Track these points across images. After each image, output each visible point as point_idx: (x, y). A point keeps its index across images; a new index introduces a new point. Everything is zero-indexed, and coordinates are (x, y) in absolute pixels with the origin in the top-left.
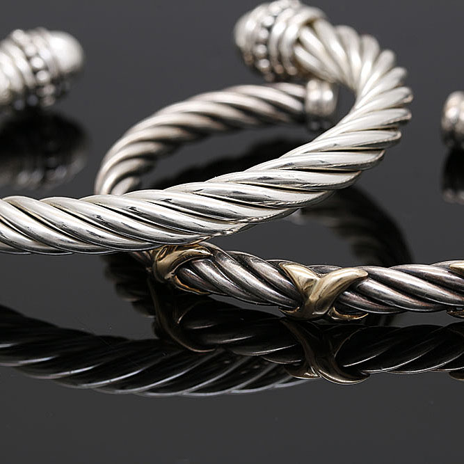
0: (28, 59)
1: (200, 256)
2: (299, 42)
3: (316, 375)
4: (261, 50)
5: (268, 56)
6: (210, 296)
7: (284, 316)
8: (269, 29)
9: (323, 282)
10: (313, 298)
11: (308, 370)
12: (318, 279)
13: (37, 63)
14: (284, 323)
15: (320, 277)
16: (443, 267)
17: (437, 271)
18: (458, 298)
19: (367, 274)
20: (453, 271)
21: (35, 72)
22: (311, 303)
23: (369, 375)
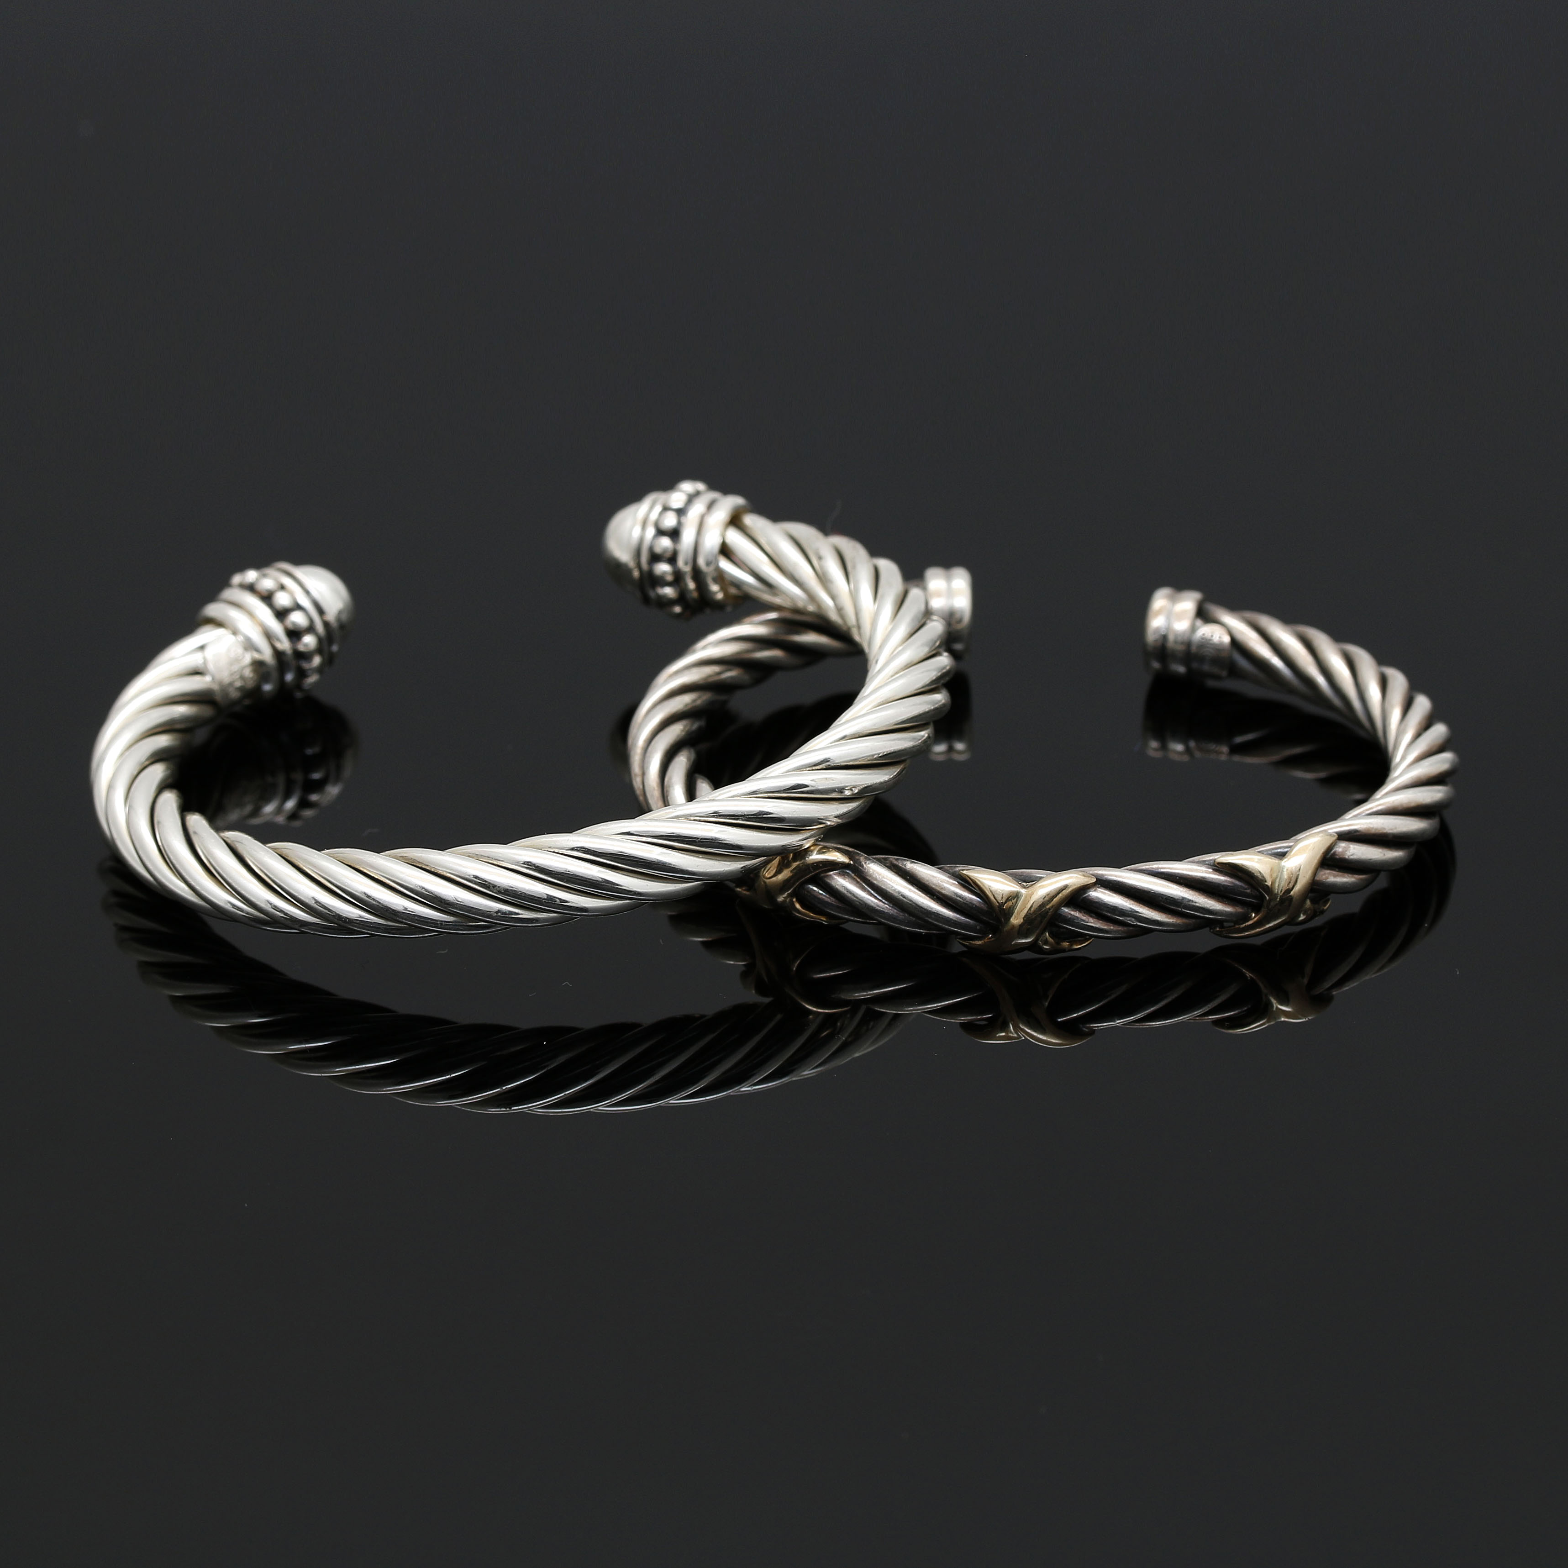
0: (281, 614)
1: (833, 865)
2: (725, 551)
3: (1016, 1035)
4: (663, 568)
5: (678, 578)
6: (841, 926)
7: (965, 949)
8: (674, 534)
9: (1032, 894)
10: (1016, 920)
11: (1004, 1027)
12: (1023, 891)
13: (297, 619)
14: (964, 959)
15: (1024, 887)
16: (1203, 863)
17: (1196, 871)
18: (1228, 909)
19: (1094, 880)
20: (1220, 868)
21: (294, 634)
22: (1013, 926)
23: (1092, 1032)
